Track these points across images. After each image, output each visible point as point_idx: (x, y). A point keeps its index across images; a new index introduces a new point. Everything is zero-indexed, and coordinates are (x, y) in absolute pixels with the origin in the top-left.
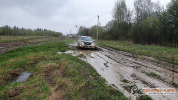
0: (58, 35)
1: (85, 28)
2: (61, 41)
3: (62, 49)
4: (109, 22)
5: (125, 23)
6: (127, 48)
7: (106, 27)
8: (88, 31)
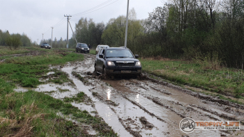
0: (17, 42)
1: (92, 25)
2: (24, 59)
3: (26, 80)
4: (158, 9)
5: (201, 12)
6: (203, 79)
7: (149, 23)
8: (101, 32)
